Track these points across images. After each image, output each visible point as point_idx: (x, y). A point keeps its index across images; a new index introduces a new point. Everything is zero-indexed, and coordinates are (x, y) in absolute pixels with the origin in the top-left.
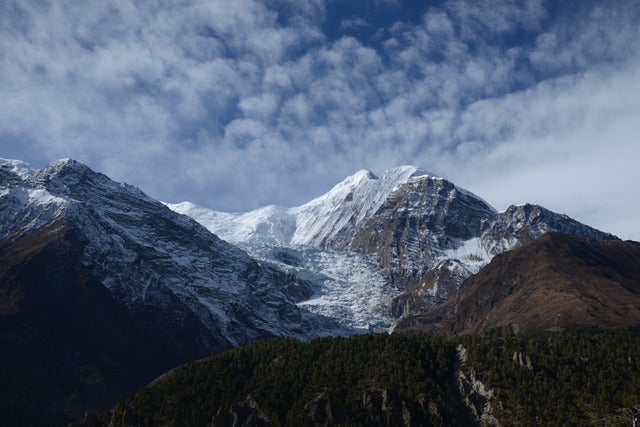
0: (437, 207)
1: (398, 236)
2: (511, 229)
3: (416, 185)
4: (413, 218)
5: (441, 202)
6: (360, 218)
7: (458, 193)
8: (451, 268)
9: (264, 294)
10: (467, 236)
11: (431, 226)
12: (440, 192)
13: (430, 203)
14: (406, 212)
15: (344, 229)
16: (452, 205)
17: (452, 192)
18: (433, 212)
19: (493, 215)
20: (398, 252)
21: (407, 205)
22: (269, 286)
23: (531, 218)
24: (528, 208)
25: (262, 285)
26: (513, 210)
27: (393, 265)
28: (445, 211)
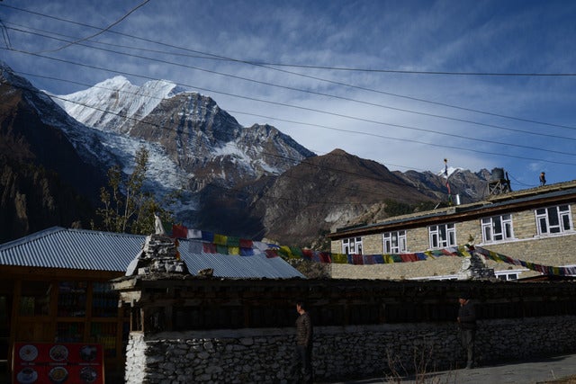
0: (206, 116)
1: (180, 132)
2: (258, 140)
3: (190, 98)
4: (190, 122)
5: (208, 114)
6: (131, 114)
7: (219, 109)
8: (234, 161)
9: (107, 163)
10: (227, 140)
11: (203, 129)
12: (207, 106)
13: (200, 112)
14: (184, 117)
15: (115, 120)
16: (216, 117)
17: (215, 107)
18: (203, 120)
19: (241, 129)
20: (182, 145)
21: (184, 111)
22: (109, 157)
23: (272, 135)
24: (268, 127)
25: (105, 157)
26: (256, 127)
27: (179, 153)
28: (211, 121)
